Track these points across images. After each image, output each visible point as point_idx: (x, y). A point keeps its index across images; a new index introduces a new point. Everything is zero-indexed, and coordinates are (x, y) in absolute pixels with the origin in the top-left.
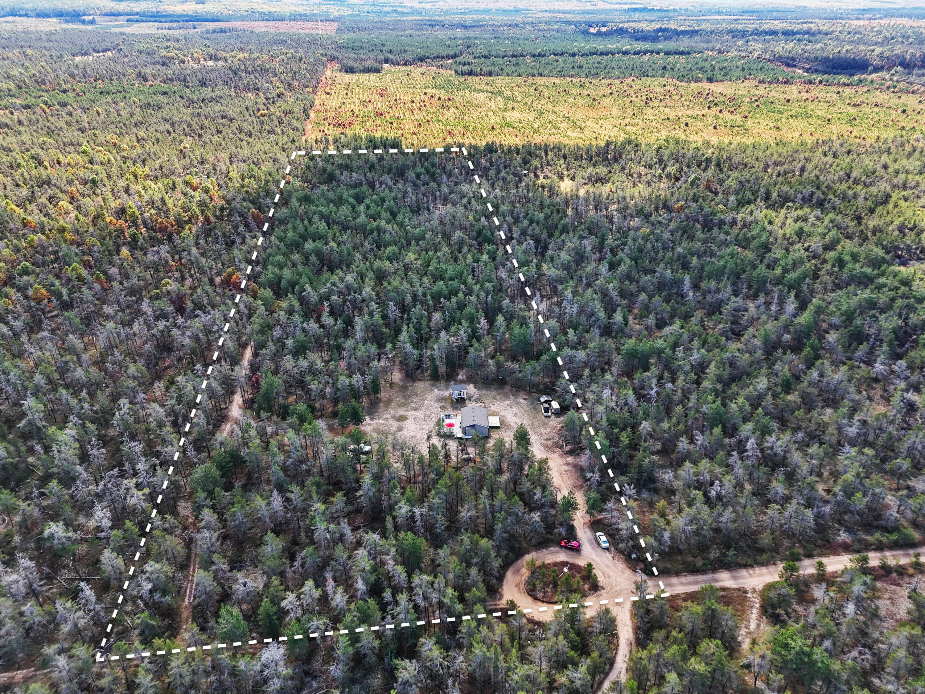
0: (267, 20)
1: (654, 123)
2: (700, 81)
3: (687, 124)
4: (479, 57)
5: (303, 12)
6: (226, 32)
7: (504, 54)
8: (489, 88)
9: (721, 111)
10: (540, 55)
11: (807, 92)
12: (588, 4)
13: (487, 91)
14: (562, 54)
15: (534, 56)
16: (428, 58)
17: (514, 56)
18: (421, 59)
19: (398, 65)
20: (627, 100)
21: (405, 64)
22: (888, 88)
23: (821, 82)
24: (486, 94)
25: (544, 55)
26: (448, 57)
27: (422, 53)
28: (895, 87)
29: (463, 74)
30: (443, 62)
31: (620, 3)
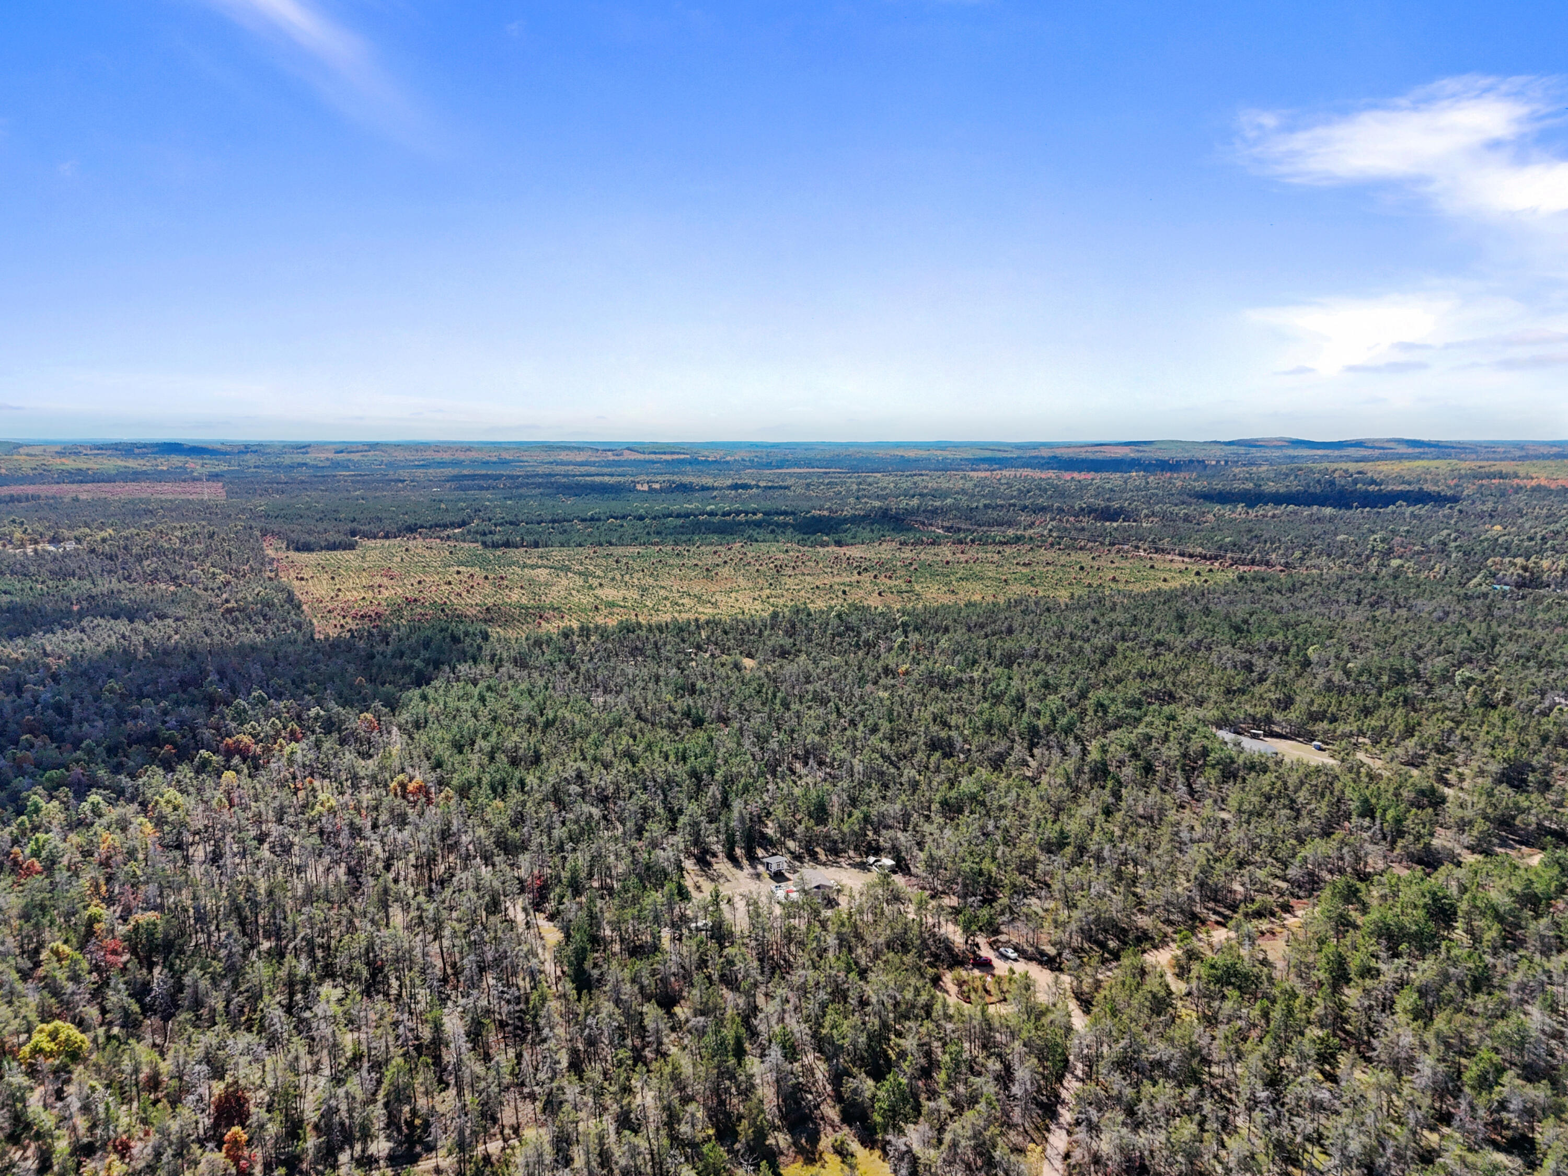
0: (81, 482)
1: (802, 593)
2: (827, 545)
3: (844, 592)
4: (501, 524)
5: (139, 468)
6: (20, 501)
7: (539, 519)
8: (545, 562)
9: (875, 577)
10: (592, 519)
11: (962, 552)
12: (610, 453)
13: (545, 567)
14: (624, 517)
15: (584, 520)
16: (422, 527)
17: (554, 521)
18: (411, 529)
19: (375, 538)
20: (752, 569)
21: (386, 537)
22: (1052, 545)
23: (973, 541)
24: (548, 571)
25: (599, 520)
26: (453, 525)
27: (410, 521)
28: (1059, 544)
29: (495, 546)
30: (449, 532)
31: (655, 453)
